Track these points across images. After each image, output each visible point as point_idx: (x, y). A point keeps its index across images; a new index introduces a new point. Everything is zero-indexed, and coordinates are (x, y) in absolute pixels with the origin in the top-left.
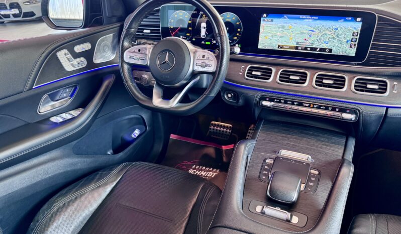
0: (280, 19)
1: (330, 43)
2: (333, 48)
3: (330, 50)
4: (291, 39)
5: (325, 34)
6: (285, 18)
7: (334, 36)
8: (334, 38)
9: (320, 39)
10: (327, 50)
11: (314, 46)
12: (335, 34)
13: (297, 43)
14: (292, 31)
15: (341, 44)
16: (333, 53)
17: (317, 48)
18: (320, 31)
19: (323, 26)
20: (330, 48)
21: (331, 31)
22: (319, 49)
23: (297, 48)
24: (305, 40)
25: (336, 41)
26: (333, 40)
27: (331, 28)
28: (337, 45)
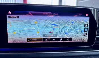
0: (26, 16)
1: (69, 34)
2: (72, 37)
3: (71, 39)
4: (38, 32)
5: (65, 27)
6: (30, 14)
7: (72, 28)
8: (72, 30)
9: (61, 31)
10: (68, 40)
11: (58, 37)
12: (72, 26)
13: (44, 35)
14: (38, 26)
15: (77, 33)
16: (72, 41)
17: (60, 38)
18: (61, 25)
19: (63, 20)
20: (70, 37)
21: (69, 24)
22: (62, 39)
23: (44, 40)
24: (50, 32)
25: (74, 32)
26: (72, 31)
27: (69, 22)
28: (75, 35)
